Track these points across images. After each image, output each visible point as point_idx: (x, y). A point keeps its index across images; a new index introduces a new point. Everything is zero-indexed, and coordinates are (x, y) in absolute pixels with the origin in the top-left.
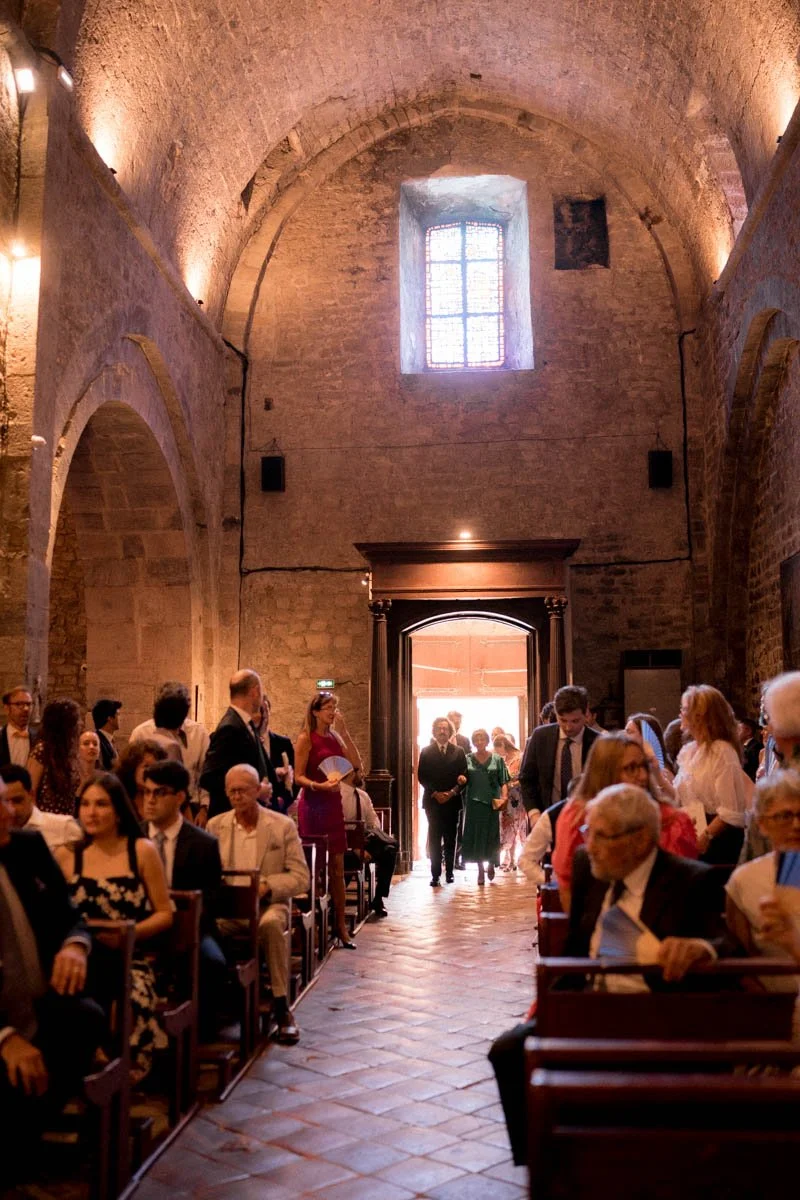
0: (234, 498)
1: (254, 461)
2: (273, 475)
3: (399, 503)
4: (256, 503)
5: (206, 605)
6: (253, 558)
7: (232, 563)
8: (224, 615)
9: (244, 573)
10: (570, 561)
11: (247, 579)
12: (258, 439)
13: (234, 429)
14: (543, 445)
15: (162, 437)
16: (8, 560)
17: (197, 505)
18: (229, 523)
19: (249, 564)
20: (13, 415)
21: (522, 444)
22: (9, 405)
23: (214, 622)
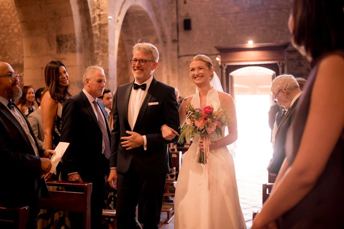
0: (175, 33)
1: (181, 20)
2: (187, 25)
3: (229, 32)
4: (182, 34)
5: (167, 67)
6: (182, 52)
7: (175, 54)
8: (173, 70)
9: (179, 57)
10: (286, 50)
11: (180, 59)
12: (182, 13)
13: (174, 11)
14: (277, 11)
15: (151, 15)
16: (103, 56)
17: (163, 36)
18: (174, 41)
19: (180, 54)
20: (102, 10)
21: (270, 11)
22: (101, 7)
23: (170, 73)
